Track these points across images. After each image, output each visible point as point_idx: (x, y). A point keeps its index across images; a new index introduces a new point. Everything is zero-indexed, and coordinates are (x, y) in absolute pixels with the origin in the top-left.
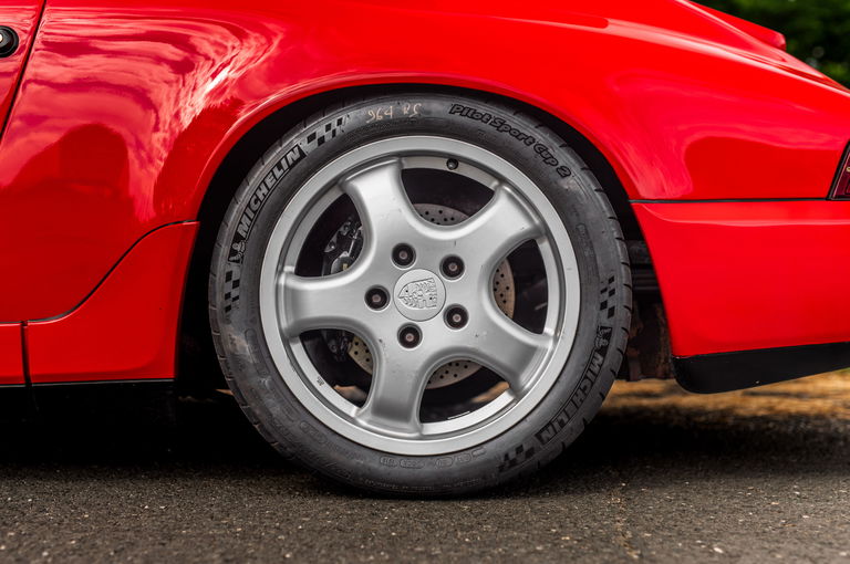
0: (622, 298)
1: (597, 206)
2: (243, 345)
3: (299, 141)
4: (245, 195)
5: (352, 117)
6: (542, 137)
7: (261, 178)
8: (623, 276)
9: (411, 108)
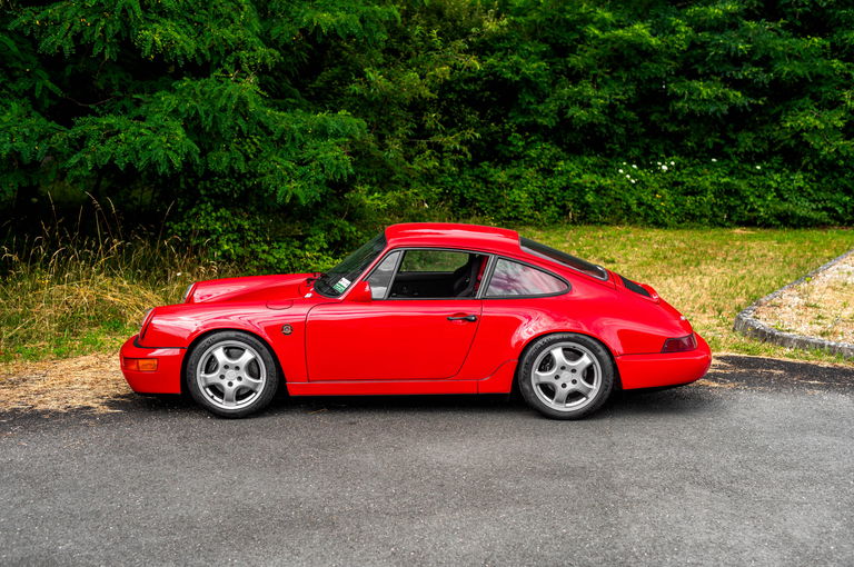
0: (611, 379)
1: (606, 358)
2: (528, 387)
3: (540, 342)
4: (528, 354)
5: (552, 337)
6: (594, 343)
7: (532, 350)
8: (612, 373)
9: (566, 336)
